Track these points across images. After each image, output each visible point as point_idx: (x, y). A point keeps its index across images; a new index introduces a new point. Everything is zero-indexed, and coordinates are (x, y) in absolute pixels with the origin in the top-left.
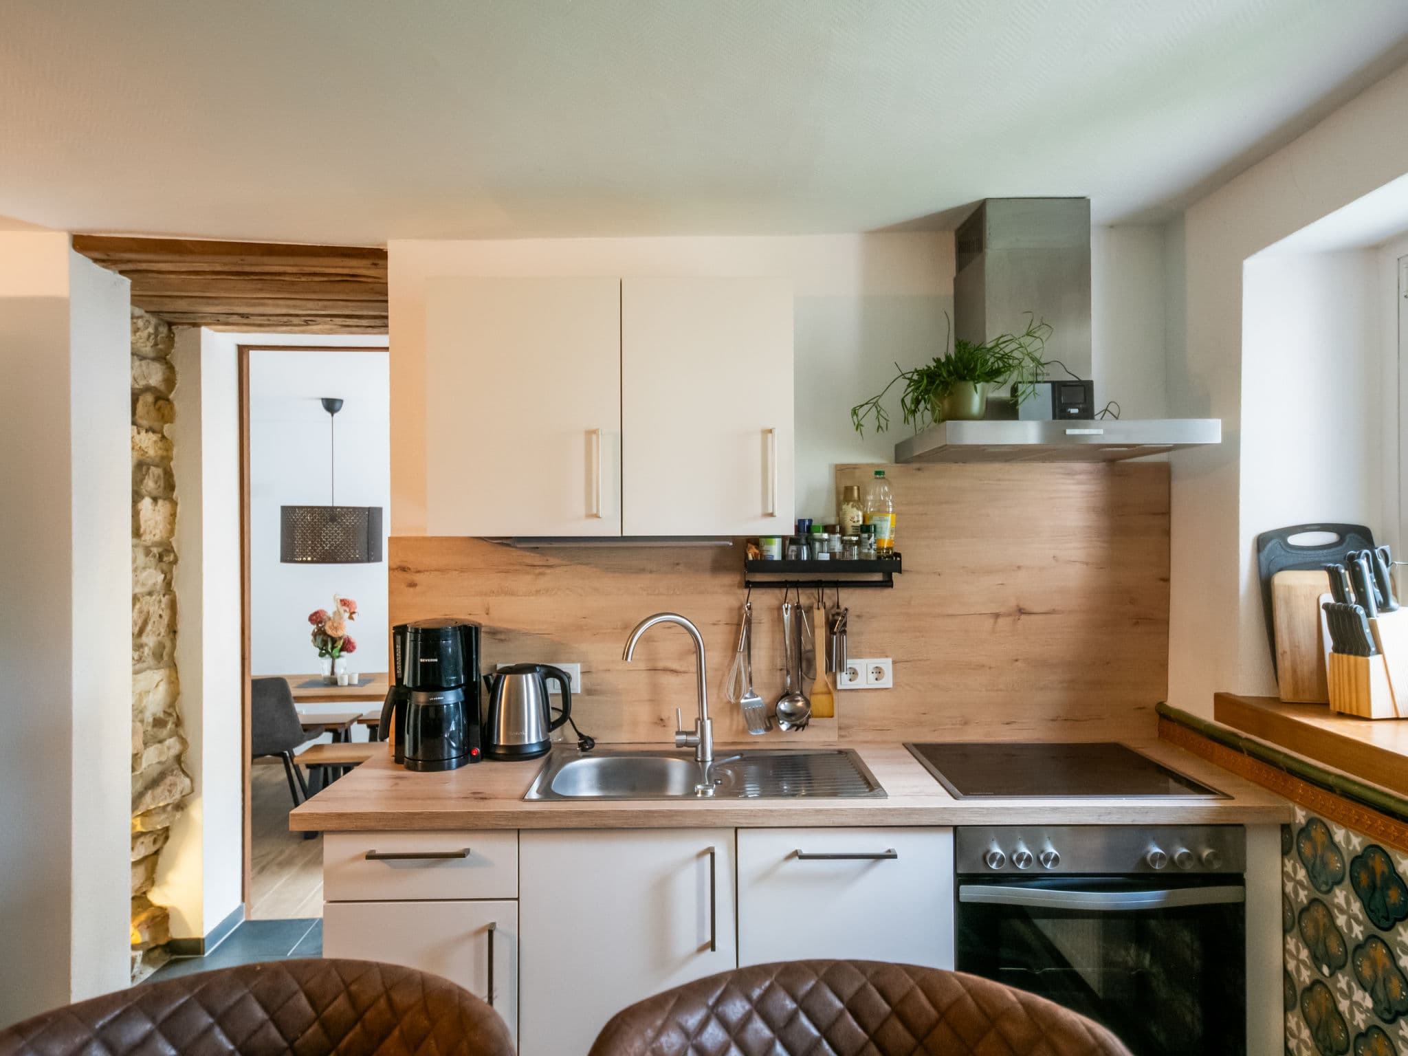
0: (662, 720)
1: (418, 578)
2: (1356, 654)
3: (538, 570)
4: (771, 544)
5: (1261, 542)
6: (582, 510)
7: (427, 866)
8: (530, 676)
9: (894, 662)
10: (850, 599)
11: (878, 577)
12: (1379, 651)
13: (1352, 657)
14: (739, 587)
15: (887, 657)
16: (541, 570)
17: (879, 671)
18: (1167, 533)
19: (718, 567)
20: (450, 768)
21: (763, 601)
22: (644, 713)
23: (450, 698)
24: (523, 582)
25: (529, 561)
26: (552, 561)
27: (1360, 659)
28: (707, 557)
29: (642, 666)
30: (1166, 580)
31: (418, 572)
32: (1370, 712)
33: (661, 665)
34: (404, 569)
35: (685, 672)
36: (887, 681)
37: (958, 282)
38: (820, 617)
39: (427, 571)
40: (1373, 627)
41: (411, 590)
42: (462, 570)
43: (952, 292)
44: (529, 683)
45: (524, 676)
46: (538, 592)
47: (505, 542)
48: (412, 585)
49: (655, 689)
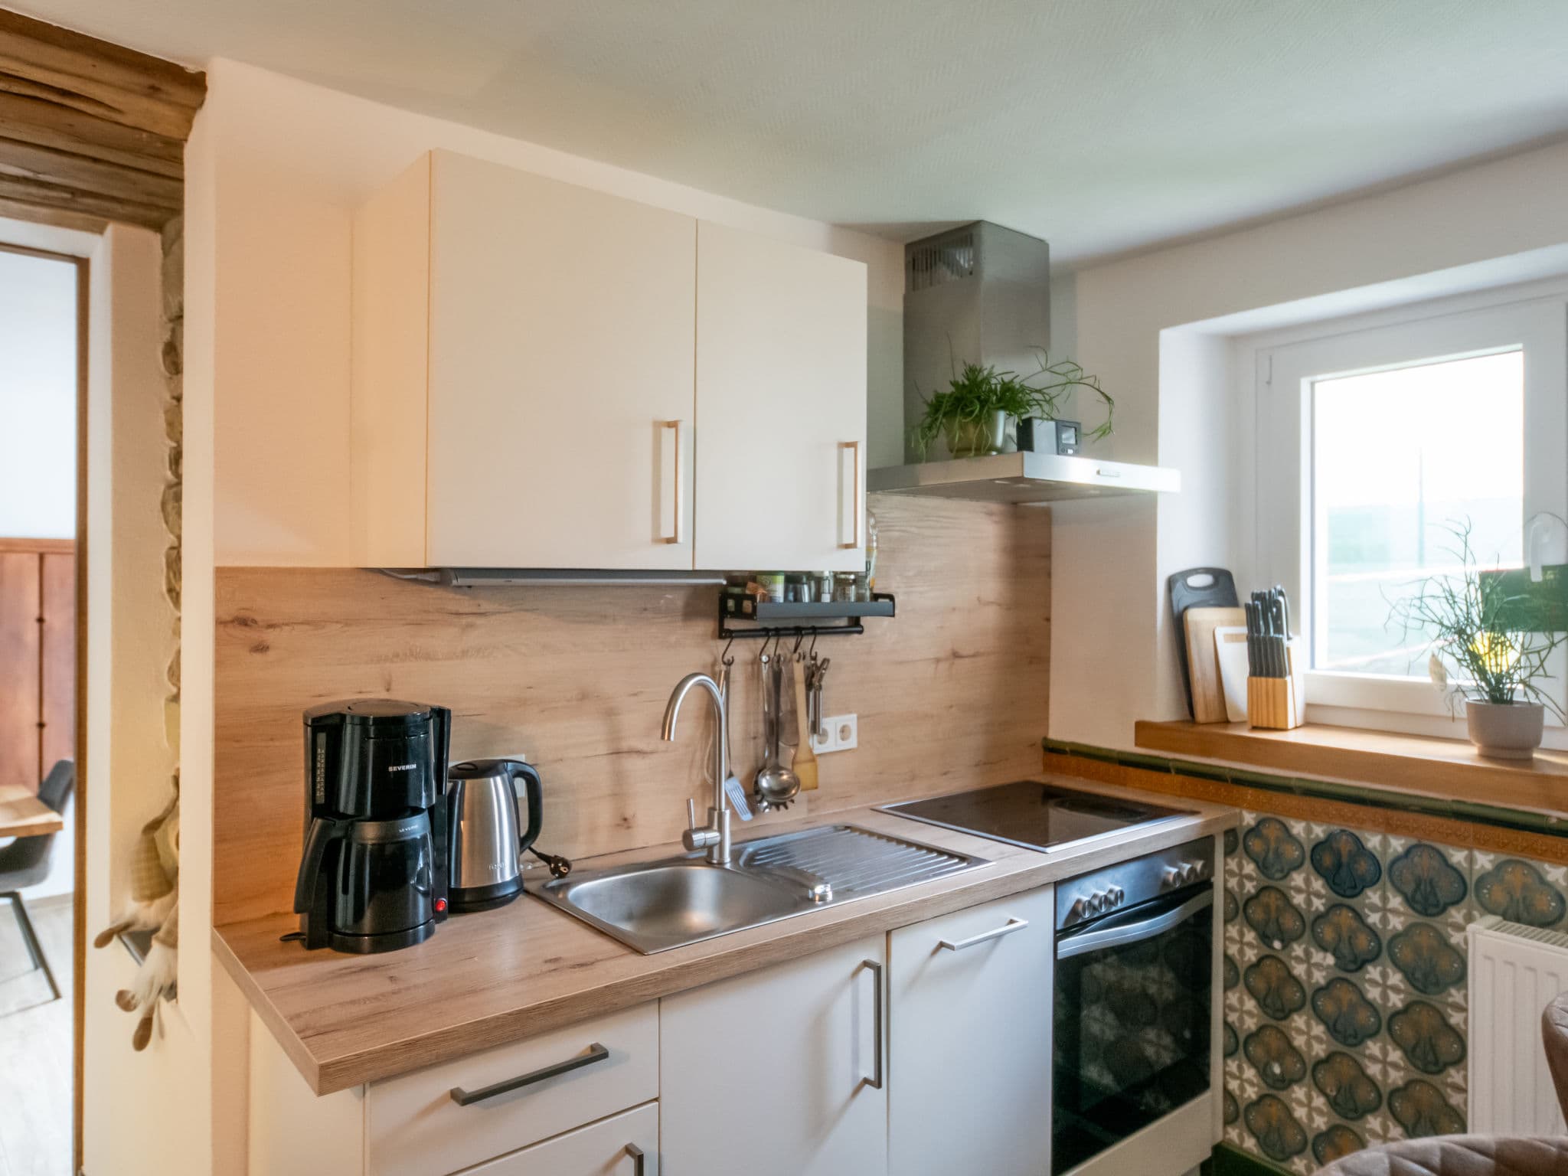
0: (625, 819)
1: (270, 636)
2: (1274, 676)
3: (465, 620)
4: (772, 582)
5: (1171, 583)
6: (645, 531)
8: (498, 779)
9: (859, 718)
10: (824, 647)
11: (843, 622)
12: (1290, 673)
13: (1270, 680)
14: (713, 637)
15: (850, 712)
16: (471, 619)
17: (844, 731)
18: (1049, 575)
19: (690, 613)
21: (741, 651)
22: (605, 814)
23: (416, 827)
24: (442, 638)
25: (452, 607)
26: (486, 606)
27: (1278, 680)
28: (678, 600)
29: (603, 749)
30: (1048, 620)
31: (271, 626)
32: (1287, 724)
33: (625, 745)
34: (244, 622)
35: (652, 753)
36: (852, 742)
37: (907, 299)
38: (799, 671)
39: (287, 625)
40: (1288, 649)
41: (258, 657)
42: (347, 622)
43: (899, 308)
44: (497, 785)
45: (492, 780)
46: (465, 653)
47: (420, 577)
48: (261, 648)
49: (619, 778)
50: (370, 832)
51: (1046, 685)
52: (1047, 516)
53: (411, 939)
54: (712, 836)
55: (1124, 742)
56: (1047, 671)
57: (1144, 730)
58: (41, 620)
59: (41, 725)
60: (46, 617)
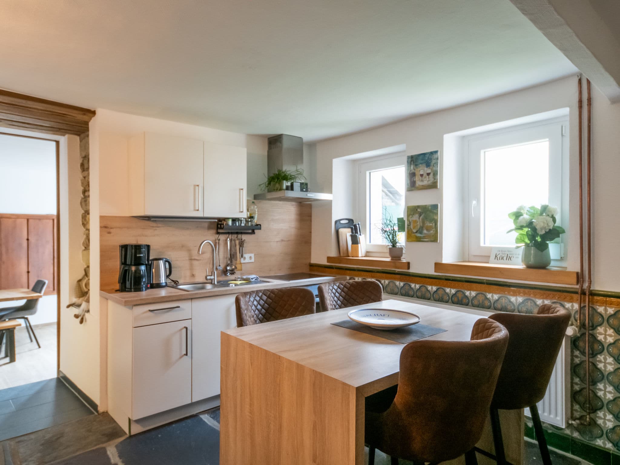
0: (193, 275)
1: (112, 230)
2: (356, 244)
3: (154, 228)
4: (229, 221)
5: (336, 222)
6: (192, 208)
7: (167, 312)
8: (161, 261)
9: (255, 255)
10: (244, 237)
11: (250, 231)
12: (360, 243)
13: (355, 245)
14: (215, 234)
15: (252, 253)
16: (156, 228)
17: (250, 258)
18: (311, 221)
19: (209, 228)
20: (143, 291)
21: (222, 237)
22: (188, 273)
23: (143, 268)
24: (149, 232)
25: (151, 225)
26: (160, 225)
27: (357, 245)
28: (206, 225)
29: (187, 259)
30: (311, 232)
31: (111, 228)
32: (358, 255)
33: (193, 258)
34: (106, 227)
35: (200, 260)
36: (253, 260)
37: (268, 152)
38: (237, 242)
39: (115, 228)
40: (359, 238)
41: (109, 235)
42: (128, 228)
43: (266, 154)
44: (161, 263)
45: (160, 261)
46: (154, 236)
47: (144, 218)
48: (109, 233)
49: (191, 266)
50: (133, 268)
51: (310, 249)
52: (310, 206)
53: (142, 290)
54: (212, 277)
55: (324, 262)
56: (310, 245)
57: (329, 259)
58: (28, 240)
59: (28, 272)
60: (30, 238)
